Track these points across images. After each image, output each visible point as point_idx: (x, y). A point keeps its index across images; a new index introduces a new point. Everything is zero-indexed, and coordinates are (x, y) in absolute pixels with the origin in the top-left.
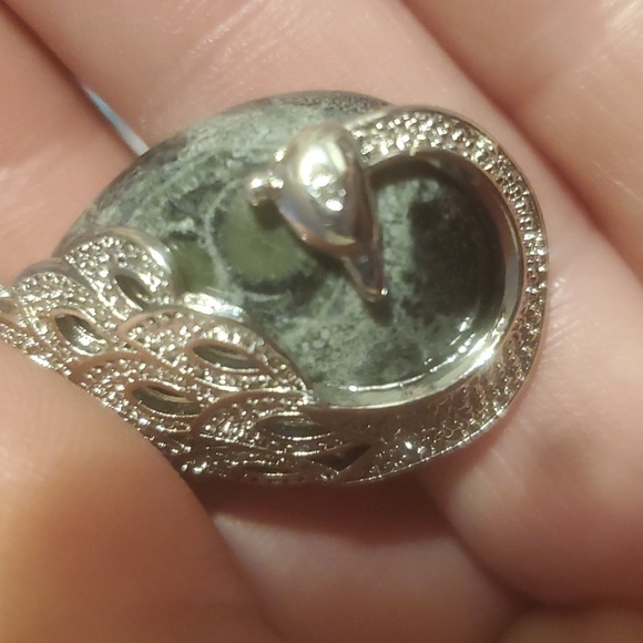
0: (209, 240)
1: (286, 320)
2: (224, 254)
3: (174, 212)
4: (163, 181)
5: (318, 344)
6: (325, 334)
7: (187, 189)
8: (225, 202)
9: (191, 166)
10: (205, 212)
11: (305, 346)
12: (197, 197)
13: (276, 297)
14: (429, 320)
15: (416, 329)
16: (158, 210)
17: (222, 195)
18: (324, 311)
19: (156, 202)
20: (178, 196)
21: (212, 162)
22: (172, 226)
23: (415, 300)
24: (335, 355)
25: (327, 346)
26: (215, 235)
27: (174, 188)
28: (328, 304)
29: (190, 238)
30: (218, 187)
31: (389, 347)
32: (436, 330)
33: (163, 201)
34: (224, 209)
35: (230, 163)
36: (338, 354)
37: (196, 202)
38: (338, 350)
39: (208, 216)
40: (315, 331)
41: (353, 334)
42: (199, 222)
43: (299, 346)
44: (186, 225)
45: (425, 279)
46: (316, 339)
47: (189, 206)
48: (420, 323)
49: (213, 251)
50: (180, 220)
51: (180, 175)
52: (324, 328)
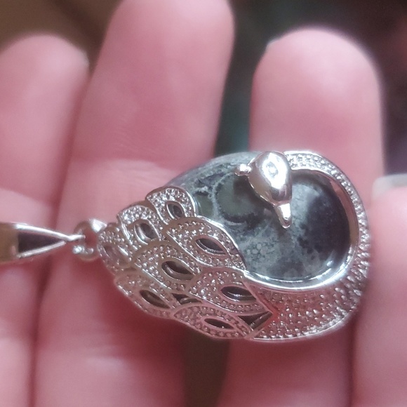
0: (213, 196)
1: (242, 236)
2: (219, 202)
3: (200, 184)
4: (197, 173)
5: (255, 252)
6: (259, 246)
7: (207, 175)
8: (224, 181)
9: (211, 168)
10: (214, 184)
11: (249, 251)
12: (212, 178)
13: (239, 224)
14: (310, 251)
15: (303, 254)
16: (193, 183)
17: (223, 178)
18: (260, 234)
19: (192, 180)
20: (203, 178)
21: (221, 166)
22: (198, 189)
23: (305, 238)
24: (262, 259)
25: (259, 253)
26: (216, 194)
27: (202, 175)
28: (263, 231)
29: (205, 194)
30: (222, 175)
31: (289, 260)
32: (313, 258)
33: (196, 180)
34: (223, 183)
35: (229, 167)
36: (263, 259)
37: (210, 180)
38: (264, 257)
39: (215, 186)
40: (254, 244)
41: (273, 249)
42: (210, 188)
43: (245, 251)
44: (205, 189)
45: (311, 229)
46: (254, 248)
47: (207, 182)
48: (306, 251)
49: (214, 200)
50: (202, 187)
51: (205, 171)
52: (259, 243)
